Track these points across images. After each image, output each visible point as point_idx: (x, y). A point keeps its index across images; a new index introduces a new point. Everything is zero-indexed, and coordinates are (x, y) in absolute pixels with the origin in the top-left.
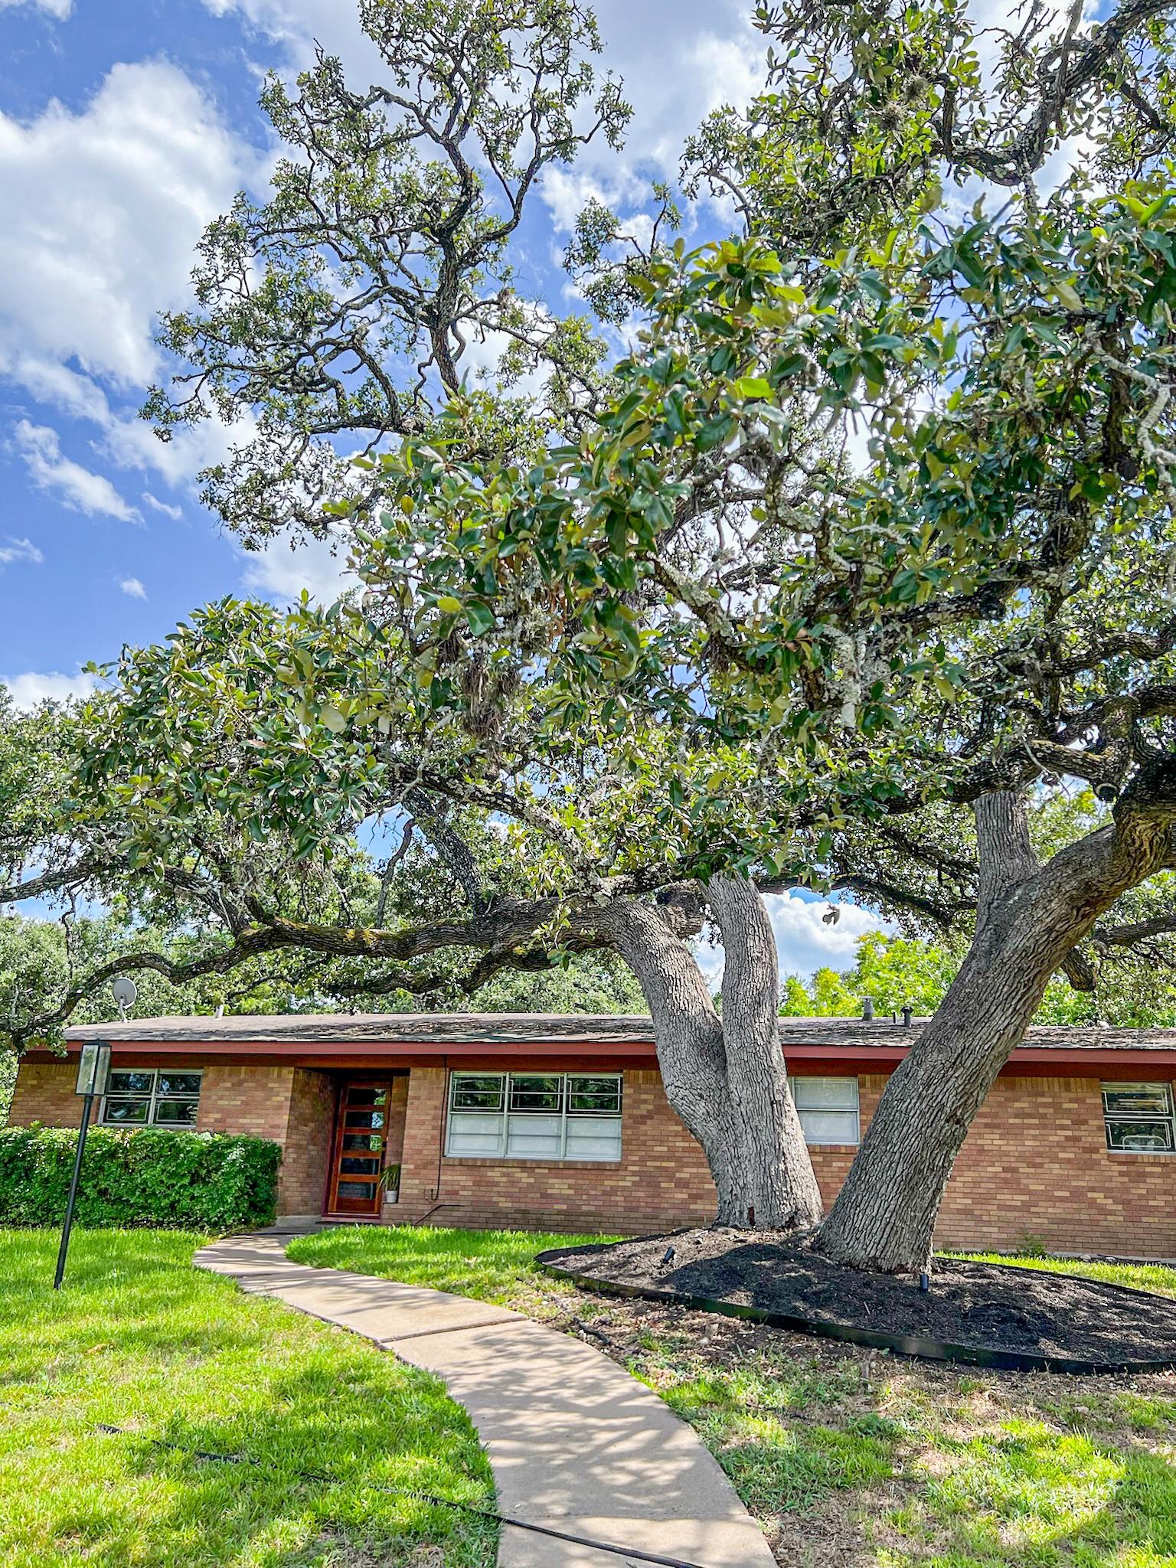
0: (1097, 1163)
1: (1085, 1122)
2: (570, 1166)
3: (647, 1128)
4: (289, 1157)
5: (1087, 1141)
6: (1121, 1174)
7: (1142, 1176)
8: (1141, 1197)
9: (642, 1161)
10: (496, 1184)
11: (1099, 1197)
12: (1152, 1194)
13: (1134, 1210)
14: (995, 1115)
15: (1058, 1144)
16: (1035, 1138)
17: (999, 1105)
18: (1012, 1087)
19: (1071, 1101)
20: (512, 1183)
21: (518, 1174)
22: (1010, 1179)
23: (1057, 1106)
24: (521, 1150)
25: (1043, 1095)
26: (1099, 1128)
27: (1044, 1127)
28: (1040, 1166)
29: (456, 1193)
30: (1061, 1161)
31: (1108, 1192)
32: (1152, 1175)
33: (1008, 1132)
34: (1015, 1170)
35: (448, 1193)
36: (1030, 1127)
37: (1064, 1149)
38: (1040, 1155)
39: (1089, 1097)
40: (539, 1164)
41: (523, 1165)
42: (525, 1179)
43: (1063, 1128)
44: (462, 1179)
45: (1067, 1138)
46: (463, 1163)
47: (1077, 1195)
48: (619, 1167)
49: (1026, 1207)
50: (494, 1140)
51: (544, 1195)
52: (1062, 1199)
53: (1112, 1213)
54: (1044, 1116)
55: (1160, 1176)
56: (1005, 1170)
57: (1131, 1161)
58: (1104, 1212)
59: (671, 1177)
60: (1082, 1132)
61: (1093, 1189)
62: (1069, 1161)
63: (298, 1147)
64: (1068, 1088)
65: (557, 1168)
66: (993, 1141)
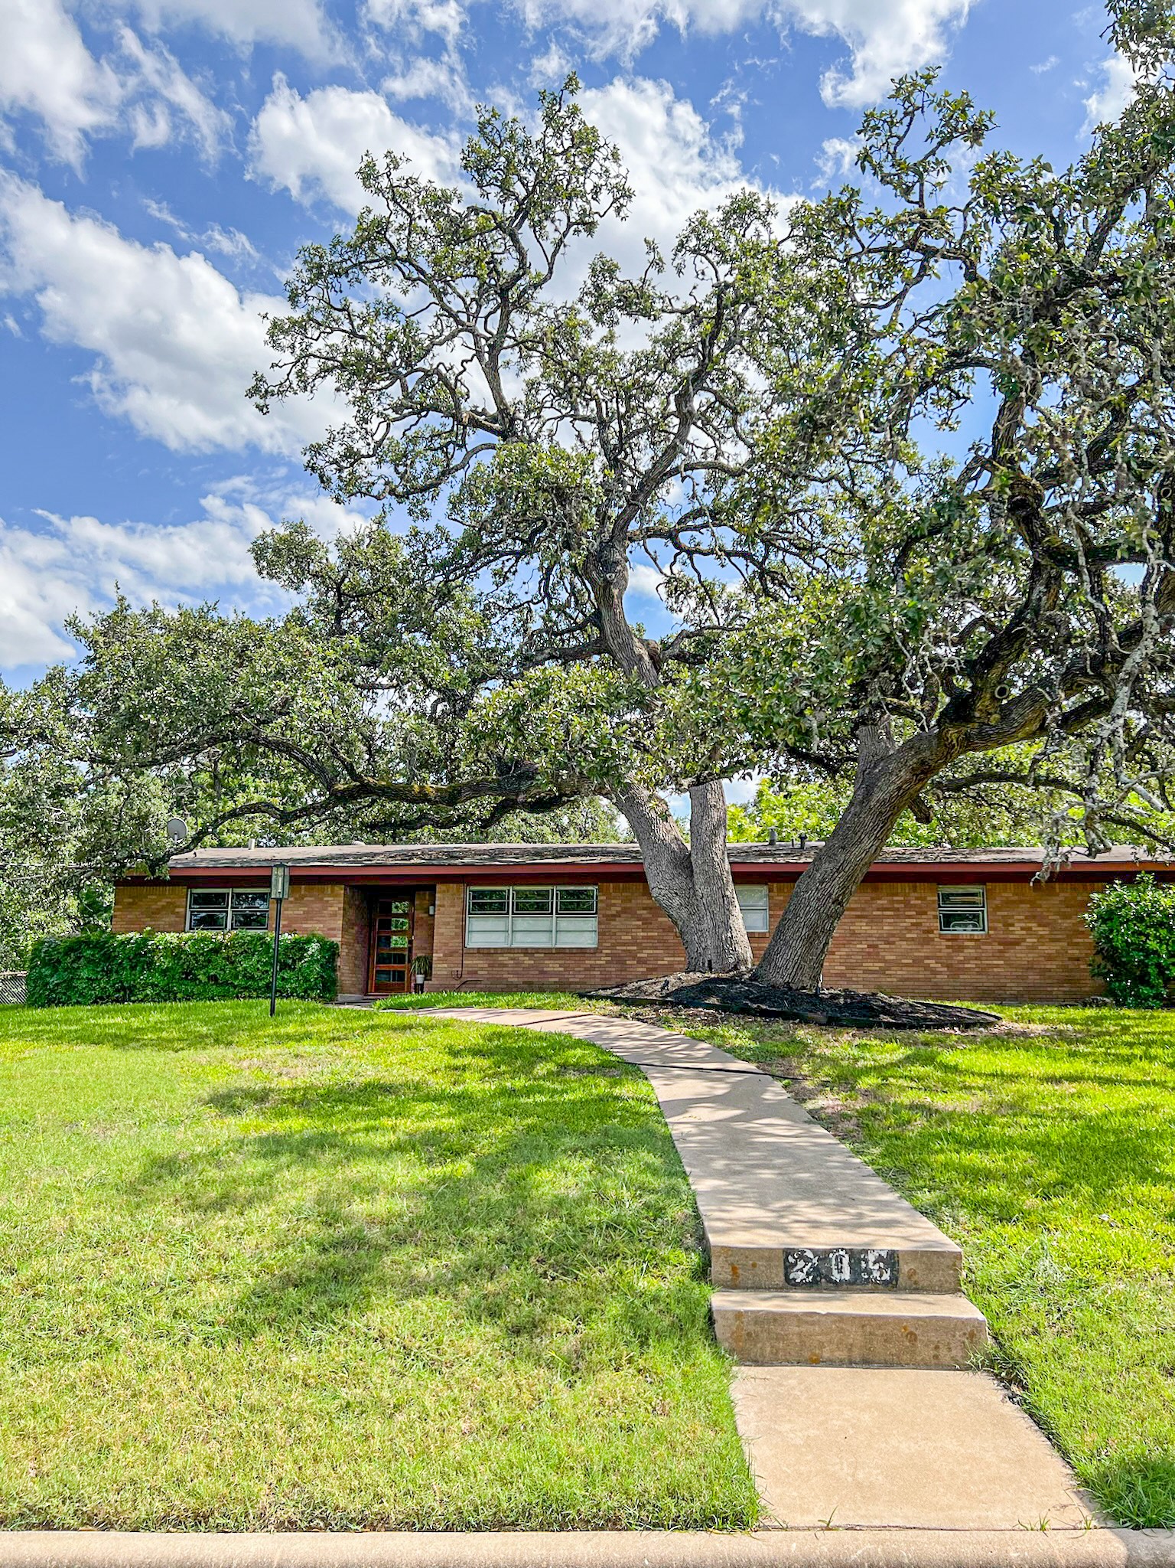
0: (932, 939)
1: (925, 913)
2: (561, 951)
3: (617, 923)
4: (343, 951)
5: (926, 925)
6: (948, 947)
7: (961, 948)
8: (960, 962)
9: (614, 946)
10: (506, 965)
11: (932, 963)
12: (967, 960)
13: (954, 971)
14: (863, 910)
15: (906, 928)
16: (890, 924)
17: (866, 902)
18: (875, 890)
19: (917, 899)
20: (518, 964)
21: (521, 957)
22: (873, 952)
23: (907, 903)
24: (522, 941)
25: (897, 895)
26: (935, 917)
27: (898, 917)
28: (893, 943)
29: (476, 973)
30: (907, 940)
31: (938, 959)
32: (968, 947)
33: (872, 920)
34: (876, 946)
35: (469, 973)
36: (889, 917)
37: (910, 931)
38: (893, 935)
39: (929, 895)
40: (537, 950)
41: (525, 951)
42: (527, 961)
43: (910, 917)
44: (479, 962)
45: (913, 924)
46: (479, 951)
47: (917, 962)
48: (595, 952)
49: (882, 971)
50: (503, 935)
51: (542, 972)
52: (907, 965)
53: (940, 973)
54: (898, 909)
55: (973, 947)
56: (869, 946)
57: (955, 938)
58: (934, 972)
59: (634, 957)
60: (923, 919)
61: (928, 958)
62: (913, 939)
63: (348, 944)
64: (915, 890)
65: (549, 953)
66: (862, 927)
